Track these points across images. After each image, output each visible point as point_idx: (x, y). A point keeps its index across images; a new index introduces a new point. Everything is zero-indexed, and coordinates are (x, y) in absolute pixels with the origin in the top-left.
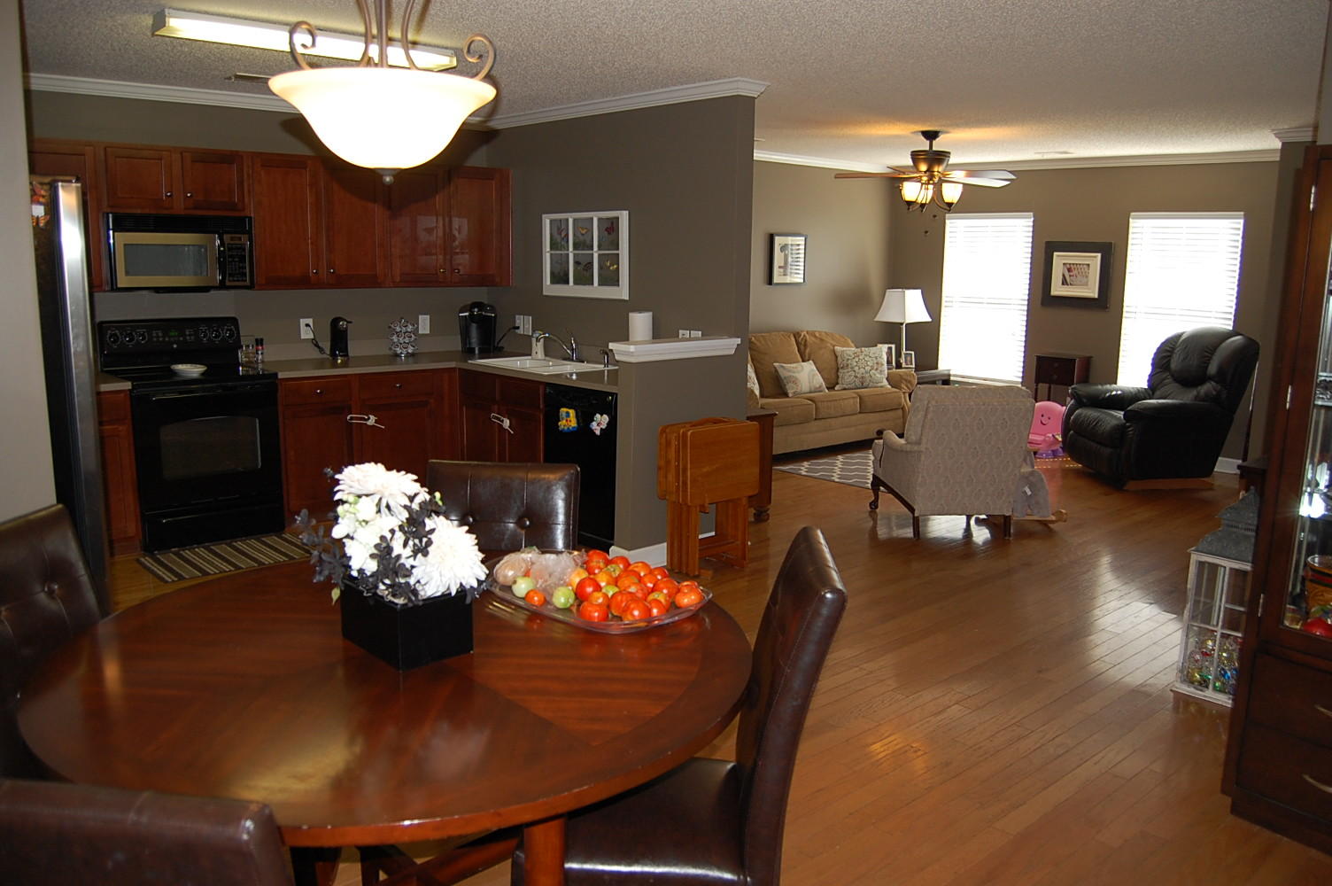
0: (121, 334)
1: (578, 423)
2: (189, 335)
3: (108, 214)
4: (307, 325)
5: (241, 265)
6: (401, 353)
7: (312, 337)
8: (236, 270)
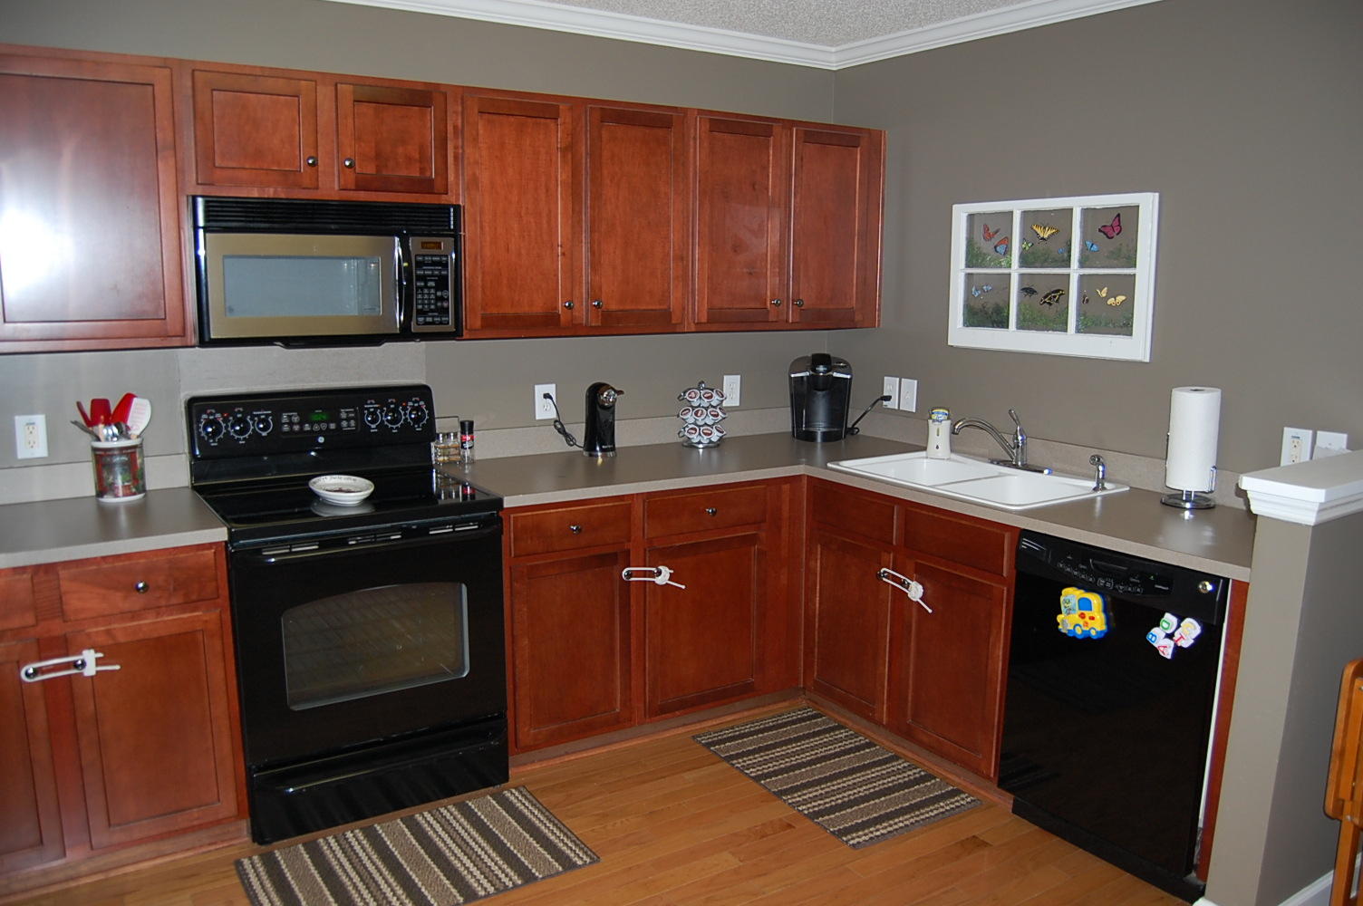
0: (226, 420)
1: (1108, 623)
2: (348, 419)
3: (194, 198)
4: (547, 396)
5: (439, 294)
6: (700, 443)
7: (553, 415)
8: (429, 304)
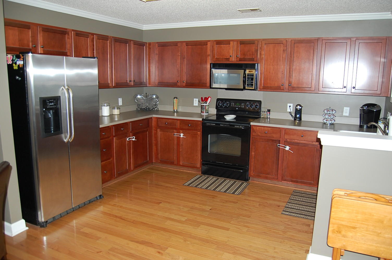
0: (222, 103)
3: (211, 64)
4: (290, 106)
8: (249, 83)
